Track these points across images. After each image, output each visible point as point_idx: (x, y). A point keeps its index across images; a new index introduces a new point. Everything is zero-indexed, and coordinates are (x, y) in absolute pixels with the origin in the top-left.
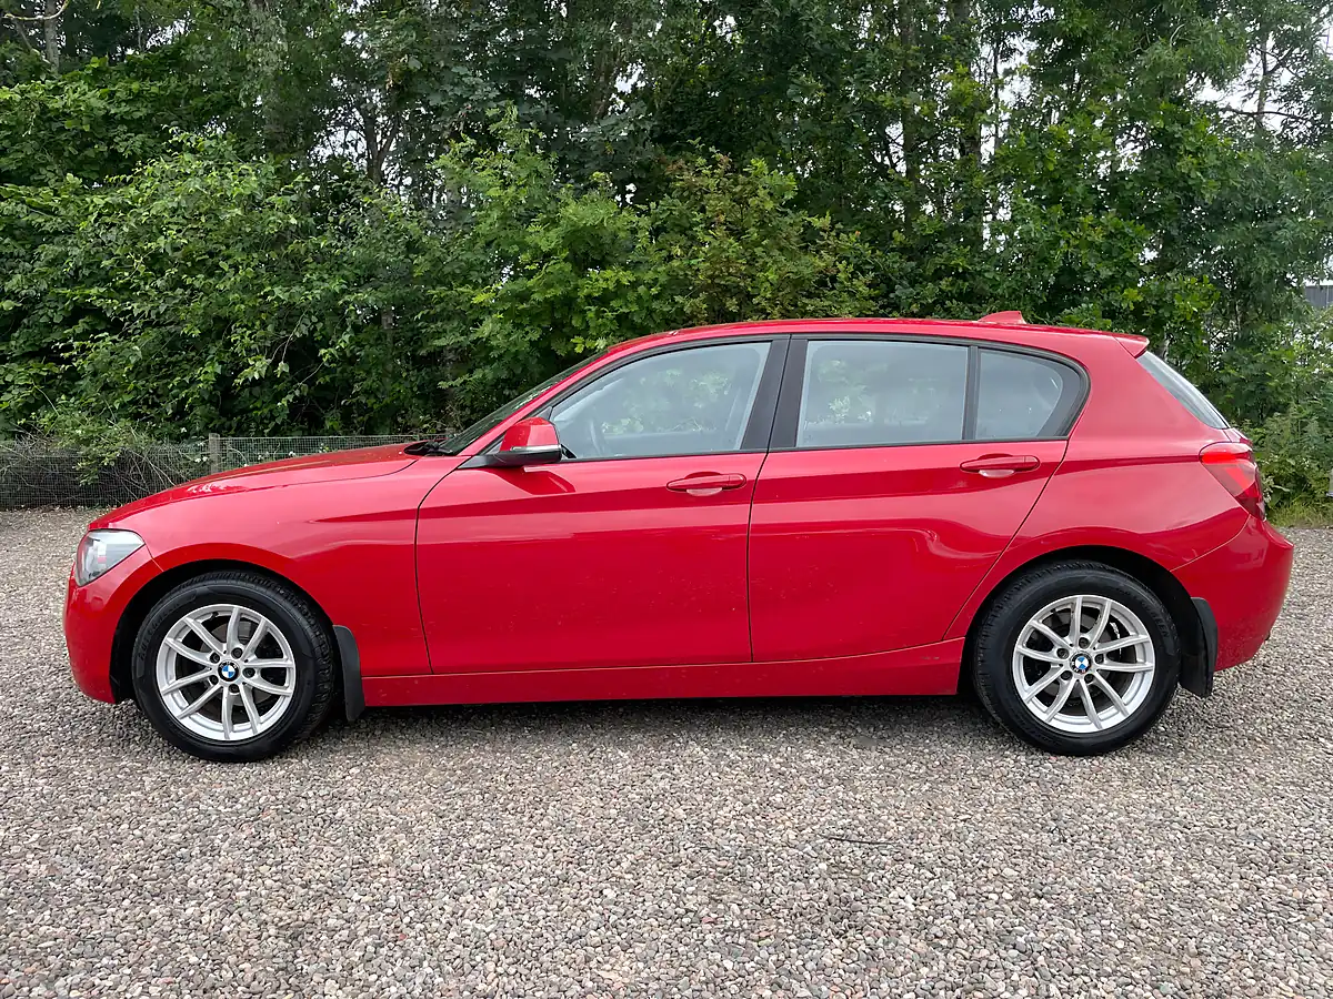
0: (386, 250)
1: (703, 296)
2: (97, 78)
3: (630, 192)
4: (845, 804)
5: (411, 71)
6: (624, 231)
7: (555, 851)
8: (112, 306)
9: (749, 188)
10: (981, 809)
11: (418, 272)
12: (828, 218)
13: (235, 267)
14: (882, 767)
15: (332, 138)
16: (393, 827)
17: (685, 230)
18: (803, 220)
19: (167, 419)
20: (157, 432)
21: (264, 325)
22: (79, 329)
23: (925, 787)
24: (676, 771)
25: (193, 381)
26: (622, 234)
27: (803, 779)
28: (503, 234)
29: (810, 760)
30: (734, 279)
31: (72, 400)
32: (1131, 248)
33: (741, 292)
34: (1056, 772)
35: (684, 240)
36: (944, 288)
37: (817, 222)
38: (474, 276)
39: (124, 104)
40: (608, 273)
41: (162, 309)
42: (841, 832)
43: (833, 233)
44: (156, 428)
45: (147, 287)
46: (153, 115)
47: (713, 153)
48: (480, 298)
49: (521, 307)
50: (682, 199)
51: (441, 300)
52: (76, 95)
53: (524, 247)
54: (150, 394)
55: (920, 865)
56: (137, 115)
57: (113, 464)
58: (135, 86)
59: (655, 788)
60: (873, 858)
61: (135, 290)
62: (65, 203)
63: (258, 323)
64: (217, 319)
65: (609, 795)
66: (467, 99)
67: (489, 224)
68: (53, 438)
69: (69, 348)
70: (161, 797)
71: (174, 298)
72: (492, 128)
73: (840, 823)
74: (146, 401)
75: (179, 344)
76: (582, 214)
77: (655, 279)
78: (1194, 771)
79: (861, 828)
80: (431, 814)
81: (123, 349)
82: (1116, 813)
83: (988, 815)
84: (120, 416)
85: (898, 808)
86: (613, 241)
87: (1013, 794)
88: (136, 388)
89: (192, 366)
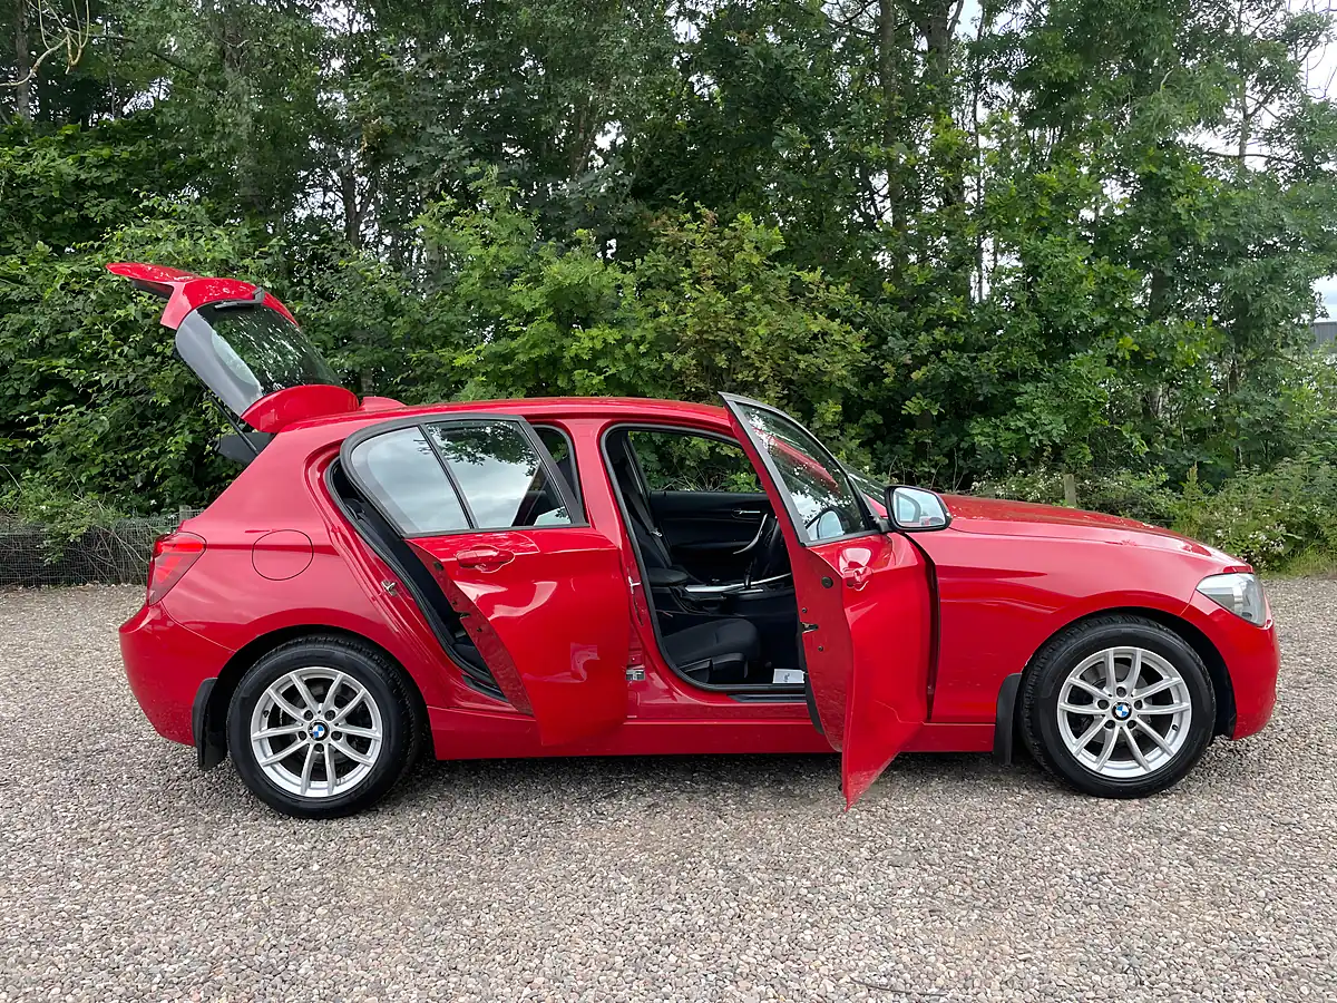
0: (364, 313)
1: (691, 353)
2: (68, 145)
3: (611, 247)
4: (885, 941)
5: (385, 132)
6: (609, 288)
8: (80, 376)
9: (736, 242)
10: (1041, 945)
11: (397, 335)
12: (819, 271)
14: (922, 890)
15: (310, 200)
16: (365, 988)
17: (671, 285)
18: (791, 274)
19: (136, 491)
20: (125, 506)
22: (46, 401)
23: (974, 916)
24: (688, 901)
25: (163, 452)
26: (606, 291)
27: (834, 910)
28: (485, 293)
29: (839, 883)
30: (721, 333)
31: (37, 475)
32: (1124, 293)
33: (730, 347)
34: (1118, 891)
35: (669, 296)
36: (938, 337)
37: (806, 276)
38: (456, 337)
39: (94, 169)
40: (594, 332)
41: (131, 378)
42: (884, 980)
43: (823, 286)
44: (125, 501)
45: (116, 356)
46: (124, 180)
47: (699, 208)
48: (461, 361)
49: (505, 368)
50: (666, 253)
51: (421, 363)
52: (45, 162)
53: (506, 306)
54: (118, 466)
56: (108, 180)
57: (79, 540)
58: (106, 152)
59: (665, 926)
61: (104, 359)
62: (32, 272)
64: (189, 386)
65: (612, 937)
66: (442, 159)
67: (471, 283)
68: (18, 514)
69: (34, 421)
70: (102, 950)
71: (143, 366)
72: (471, 187)
73: (882, 968)
74: (113, 473)
75: (149, 413)
76: (566, 272)
77: (643, 337)
78: (1269, 882)
79: (907, 976)
80: (407, 969)
81: (91, 421)
82: (1194, 944)
83: (1050, 952)
84: (87, 490)
85: (946, 945)
86: (598, 298)
87: (1074, 921)
88: (104, 461)
89: (163, 436)
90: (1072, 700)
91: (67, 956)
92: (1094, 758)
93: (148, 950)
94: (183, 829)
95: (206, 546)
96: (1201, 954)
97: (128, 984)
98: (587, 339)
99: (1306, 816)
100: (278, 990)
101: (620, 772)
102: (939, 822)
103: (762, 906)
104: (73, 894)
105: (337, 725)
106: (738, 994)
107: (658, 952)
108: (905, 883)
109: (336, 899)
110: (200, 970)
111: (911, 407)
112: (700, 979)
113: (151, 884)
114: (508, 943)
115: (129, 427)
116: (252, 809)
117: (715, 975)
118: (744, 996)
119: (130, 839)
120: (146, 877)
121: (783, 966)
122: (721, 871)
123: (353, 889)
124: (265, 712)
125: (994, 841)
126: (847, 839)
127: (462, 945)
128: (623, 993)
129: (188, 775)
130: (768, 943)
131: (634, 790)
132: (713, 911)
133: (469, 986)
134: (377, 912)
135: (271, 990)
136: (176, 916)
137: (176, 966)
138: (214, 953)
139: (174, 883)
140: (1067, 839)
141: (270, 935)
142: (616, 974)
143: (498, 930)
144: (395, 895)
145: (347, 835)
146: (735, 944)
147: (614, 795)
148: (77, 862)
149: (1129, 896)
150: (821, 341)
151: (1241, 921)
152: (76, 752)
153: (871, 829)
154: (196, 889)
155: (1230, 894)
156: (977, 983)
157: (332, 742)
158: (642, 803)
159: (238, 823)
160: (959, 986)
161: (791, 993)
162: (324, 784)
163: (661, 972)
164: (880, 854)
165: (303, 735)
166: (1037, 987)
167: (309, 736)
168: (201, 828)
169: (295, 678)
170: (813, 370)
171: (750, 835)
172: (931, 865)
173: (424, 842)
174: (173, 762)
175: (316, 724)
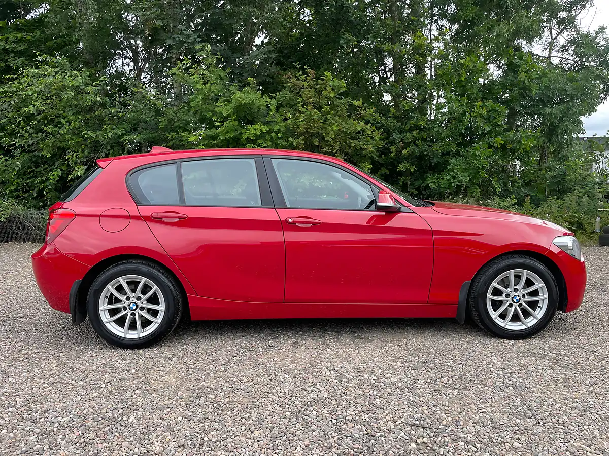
0: (145, 115)
1: (302, 138)
4: (415, 404)
5: (157, 28)
6: (264, 106)
7: (258, 441)
8: (6, 141)
9: (323, 86)
10: (489, 405)
11: (161, 125)
12: (361, 101)
13: (69, 122)
14: (429, 380)
16: (162, 428)
17: (292, 106)
18: (348, 102)
19: (33, 198)
20: (28, 205)
21: (83, 151)
23: (455, 392)
24: (318, 386)
25: (47, 180)
26: (262, 108)
27: (389, 390)
28: (204, 107)
29: (389, 378)
30: (316, 129)
32: (499, 117)
33: (320, 136)
34: (521, 381)
35: (292, 111)
36: (415, 135)
37: (356, 103)
39: (13, 43)
40: (256, 126)
41: (31, 143)
42: (418, 422)
43: (363, 108)
44: (28, 203)
45: (24, 132)
46: (28, 49)
47: (306, 69)
48: (192, 138)
49: (214, 142)
50: (290, 91)
51: (173, 139)
53: (214, 113)
54: (25, 186)
55: (467, 443)
56: (19, 49)
57: (5, 221)
58: (19, 35)
59: (308, 397)
60: (440, 438)
61: (18, 133)
63: (80, 149)
64: (59, 148)
65: (284, 403)
66: (185, 42)
67: (197, 102)
70: (27, 411)
71: (37, 137)
73: (416, 417)
74: (22, 189)
75: (39, 161)
76: (243, 97)
77: (279, 129)
78: (589, 377)
79: (428, 420)
80: (184, 419)
81: (11, 164)
82: (560, 405)
83: (494, 409)
84: (9, 197)
85: (445, 406)
86: (258, 111)
87: (503, 394)
88: (17, 183)
89: (46, 172)
90: (494, 294)
91: (9, 414)
92: (503, 321)
93: (51, 411)
94: (65, 353)
95: (76, 215)
96: (564, 409)
97: (42, 428)
98: (253, 130)
99: (599, 348)
100: (119, 430)
101: (278, 328)
102: (432, 350)
103: (354, 388)
104: (11, 384)
105: (142, 303)
106: (348, 429)
107: (307, 410)
108: (421, 378)
109: (145, 386)
110: (79, 420)
111: (401, 167)
112: (329, 422)
113: (51, 379)
114: (232, 406)
115: (30, 167)
116: (99, 344)
117: (336, 421)
118: (351, 430)
119: (38, 358)
120: (48, 376)
121: (368, 416)
122: (332, 373)
123: (153, 381)
124: (106, 297)
125: (459, 359)
126: (390, 358)
127: (210, 407)
128: (292, 429)
129: (66, 329)
130: (360, 405)
131: (286, 335)
132: (331, 391)
133: (216, 426)
134: (166, 392)
135: (116, 430)
136: (64, 394)
137: (66, 419)
138: (85, 412)
139: (62, 379)
140: (493, 357)
141: (113, 403)
142: (287, 420)
143: (227, 400)
144: (174, 384)
145: (148, 356)
146: (344, 406)
147: (277, 338)
148: (12, 369)
149: (526, 383)
150: (362, 134)
151: (579, 394)
152: (8, 318)
153: (400, 353)
154: (73, 382)
155: (573, 382)
156: (462, 423)
157: (140, 312)
158: (290, 341)
159: (92, 351)
160: (454, 424)
161: (374, 428)
162: (135, 332)
163: (309, 419)
164: (407, 364)
165: (125, 308)
166: (491, 425)
167: (128, 308)
168: (74, 353)
169: (122, 280)
170: (358, 148)
171: (344, 356)
172: (432, 369)
173: (186, 359)
174: (57, 322)
175: (132, 303)
